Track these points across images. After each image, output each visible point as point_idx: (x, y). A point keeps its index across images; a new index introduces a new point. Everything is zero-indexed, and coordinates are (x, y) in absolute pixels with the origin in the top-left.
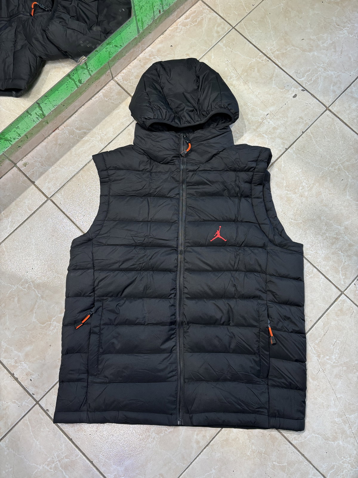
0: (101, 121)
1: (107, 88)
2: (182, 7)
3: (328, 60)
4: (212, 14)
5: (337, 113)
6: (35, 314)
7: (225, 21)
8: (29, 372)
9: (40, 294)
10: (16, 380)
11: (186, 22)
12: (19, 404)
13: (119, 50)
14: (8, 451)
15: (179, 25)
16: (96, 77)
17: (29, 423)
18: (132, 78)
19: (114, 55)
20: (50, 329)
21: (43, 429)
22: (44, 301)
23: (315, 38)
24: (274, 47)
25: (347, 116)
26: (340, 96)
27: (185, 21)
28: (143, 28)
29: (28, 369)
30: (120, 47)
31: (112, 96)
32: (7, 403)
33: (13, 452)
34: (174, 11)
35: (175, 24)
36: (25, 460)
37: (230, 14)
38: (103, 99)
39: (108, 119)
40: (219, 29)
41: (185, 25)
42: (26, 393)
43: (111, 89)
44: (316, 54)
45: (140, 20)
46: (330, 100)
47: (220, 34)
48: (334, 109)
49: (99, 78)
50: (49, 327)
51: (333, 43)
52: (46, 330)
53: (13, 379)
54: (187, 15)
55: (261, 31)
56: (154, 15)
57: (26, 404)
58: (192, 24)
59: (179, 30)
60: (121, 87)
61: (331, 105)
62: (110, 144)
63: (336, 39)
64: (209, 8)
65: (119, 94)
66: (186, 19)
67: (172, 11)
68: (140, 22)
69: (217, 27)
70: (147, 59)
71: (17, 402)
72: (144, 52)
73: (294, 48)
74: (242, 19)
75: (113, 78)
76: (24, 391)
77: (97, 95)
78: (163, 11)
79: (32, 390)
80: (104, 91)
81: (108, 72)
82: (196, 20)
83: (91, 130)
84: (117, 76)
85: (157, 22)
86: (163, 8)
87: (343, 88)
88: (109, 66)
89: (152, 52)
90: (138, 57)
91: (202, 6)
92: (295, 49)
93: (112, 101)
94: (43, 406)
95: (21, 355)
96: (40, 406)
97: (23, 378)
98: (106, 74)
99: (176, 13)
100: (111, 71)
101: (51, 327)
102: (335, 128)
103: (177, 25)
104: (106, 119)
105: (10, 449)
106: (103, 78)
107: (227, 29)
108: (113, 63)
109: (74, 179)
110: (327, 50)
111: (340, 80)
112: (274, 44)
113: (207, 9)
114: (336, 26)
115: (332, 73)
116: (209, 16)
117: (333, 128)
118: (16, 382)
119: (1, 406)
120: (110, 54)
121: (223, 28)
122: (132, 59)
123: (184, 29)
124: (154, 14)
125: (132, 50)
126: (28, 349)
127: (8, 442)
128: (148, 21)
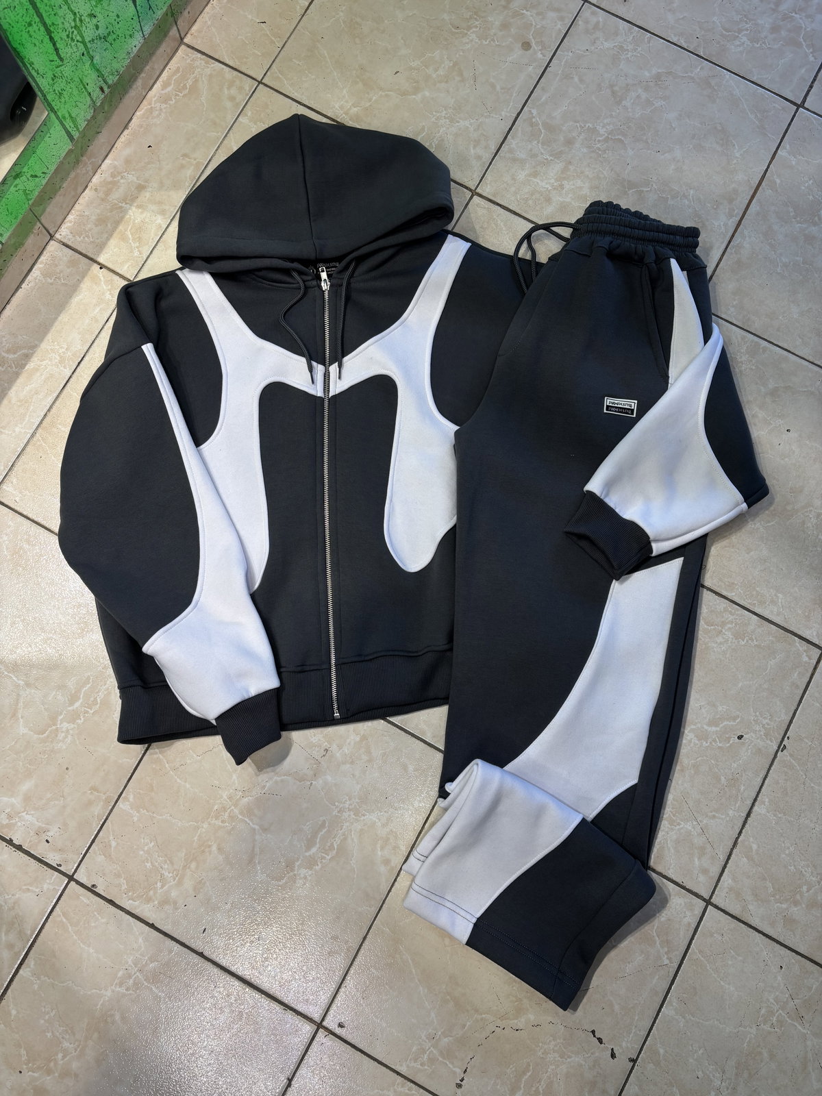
0: (51, 324)
1: (45, 258)
2: (148, 67)
3: (454, 100)
4: (212, 65)
5: (493, 196)
6: (21, 720)
7: (239, 74)
8: (39, 827)
9: (23, 680)
10: (18, 849)
11: (165, 94)
12: (37, 890)
13: (44, 182)
14: (38, 982)
15: (153, 102)
16: (14, 244)
17: (64, 920)
18: (89, 226)
19: (36, 193)
20: (58, 738)
21: (95, 923)
22: (33, 691)
23: (418, 65)
24: (347, 102)
25: (513, 198)
26: (491, 163)
27: (163, 92)
28: (78, 129)
29: (37, 823)
30: (43, 175)
31: (61, 272)
32: (13, 895)
33: (48, 981)
34: (135, 80)
35: (145, 102)
36: (76, 988)
37: (247, 58)
38: (44, 281)
39: (64, 317)
40: (233, 91)
41: (165, 99)
42: (45, 867)
43: (53, 258)
44: (427, 94)
45: (67, 115)
46: (474, 176)
47: (238, 100)
48: (487, 190)
49: (22, 244)
50: (57, 736)
51: (455, 64)
52: (52, 742)
53: (14, 849)
54: (165, 79)
55: (313, 77)
56: (92, 99)
57: (51, 887)
58: (177, 95)
59: (157, 112)
60: (73, 250)
61: (479, 184)
62: (81, 365)
63: (459, 55)
64: (204, 56)
65: (72, 263)
66: (165, 86)
67: (129, 82)
68: (68, 120)
69: (229, 89)
70: (110, 183)
71: (30, 888)
72: (99, 171)
73: (383, 94)
74: (273, 62)
75: (52, 237)
76: (40, 864)
77: (29, 277)
78: (108, 88)
79: (56, 858)
80: (41, 266)
81: (37, 227)
82: (185, 85)
83: (36, 346)
84: (59, 230)
85: (106, 108)
86: (105, 82)
87: (493, 148)
88: (36, 217)
89: (115, 167)
90: (90, 185)
91: (190, 55)
92: (387, 95)
93: (63, 282)
94: (83, 880)
95: (15, 802)
96: (78, 883)
97: (30, 841)
98: (33, 233)
99: (139, 83)
100: (42, 225)
101: (59, 735)
102: (497, 227)
103: (150, 104)
104: (60, 318)
105: (42, 977)
106: (30, 241)
107: (248, 89)
108: (42, 207)
109: (29, 449)
110: (447, 82)
111: (485, 134)
112: (344, 97)
113: (201, 59)
114: (454, 30)
115: (467, 123)
116: (208, 71)
117: (493, 225)
118: (20, 853)
119: (3, 904)
120: (26, 195)
121: (241, 89)
122: (80, 190)
123: (164, 108)
124: (91, 97)
125: (72, 175)
126: (26, 786)
127: (35, 965)
128: (83, 114)
